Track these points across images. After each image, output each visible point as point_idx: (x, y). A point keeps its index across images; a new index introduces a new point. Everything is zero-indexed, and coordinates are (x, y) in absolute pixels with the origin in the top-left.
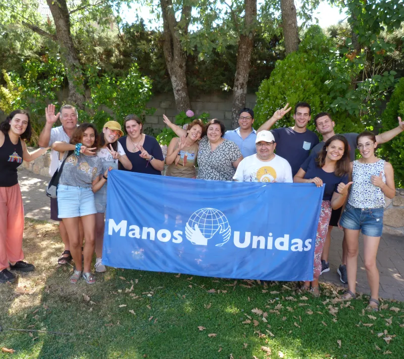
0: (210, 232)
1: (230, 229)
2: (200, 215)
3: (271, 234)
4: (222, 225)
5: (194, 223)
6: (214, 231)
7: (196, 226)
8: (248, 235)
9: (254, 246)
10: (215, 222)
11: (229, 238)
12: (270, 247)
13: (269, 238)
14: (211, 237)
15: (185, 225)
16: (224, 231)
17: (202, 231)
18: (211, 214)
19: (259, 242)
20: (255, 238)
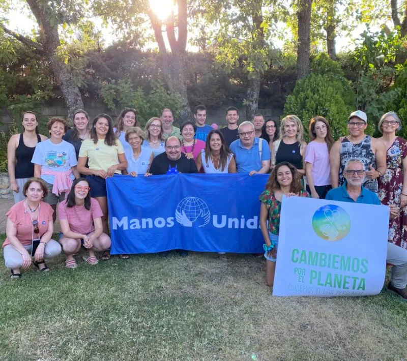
0: (194, 216)
1: (210, 214)
2: (185, 203)
3: (243, 216)
4: (203, 210)
5: (182, 210)
6: (197, 215)
7: (183, 212)
8: (224, 217)
9: (230, 226)
10: (197, 208)
11: (209, 220)
12: (242, 226)
13: (242, 219)
14: (195, 220)
15: (175, 212)
16: (205, 215)
17: (187, 216)
18: (194, 202)
19: (233, 223)
20: (230, 220)
